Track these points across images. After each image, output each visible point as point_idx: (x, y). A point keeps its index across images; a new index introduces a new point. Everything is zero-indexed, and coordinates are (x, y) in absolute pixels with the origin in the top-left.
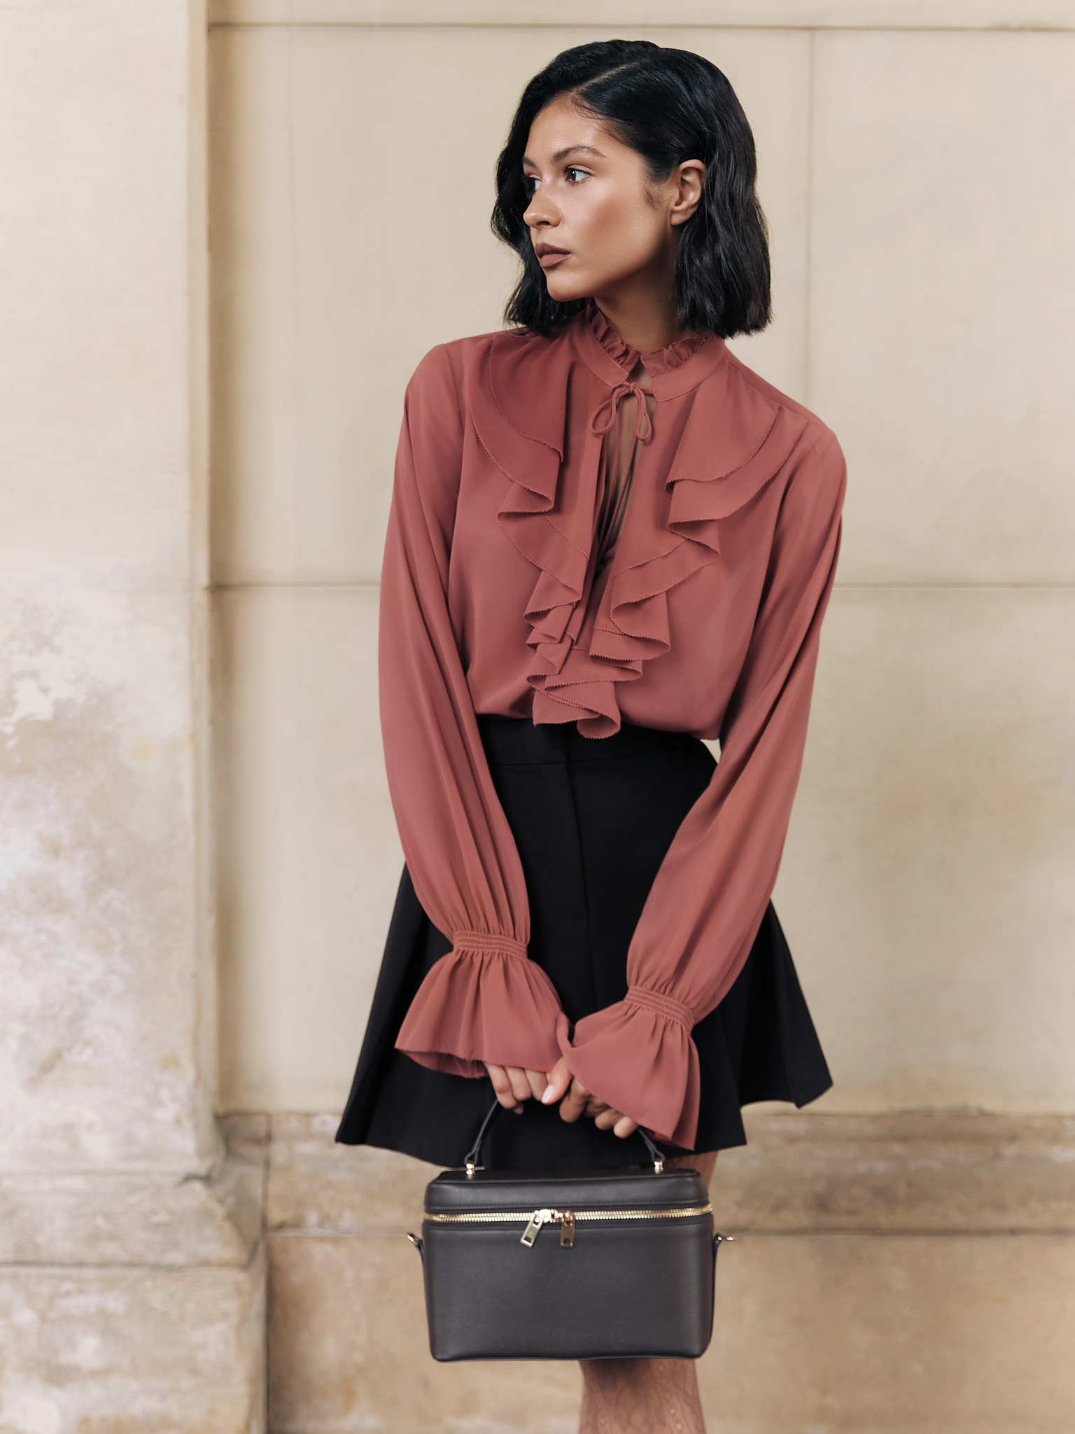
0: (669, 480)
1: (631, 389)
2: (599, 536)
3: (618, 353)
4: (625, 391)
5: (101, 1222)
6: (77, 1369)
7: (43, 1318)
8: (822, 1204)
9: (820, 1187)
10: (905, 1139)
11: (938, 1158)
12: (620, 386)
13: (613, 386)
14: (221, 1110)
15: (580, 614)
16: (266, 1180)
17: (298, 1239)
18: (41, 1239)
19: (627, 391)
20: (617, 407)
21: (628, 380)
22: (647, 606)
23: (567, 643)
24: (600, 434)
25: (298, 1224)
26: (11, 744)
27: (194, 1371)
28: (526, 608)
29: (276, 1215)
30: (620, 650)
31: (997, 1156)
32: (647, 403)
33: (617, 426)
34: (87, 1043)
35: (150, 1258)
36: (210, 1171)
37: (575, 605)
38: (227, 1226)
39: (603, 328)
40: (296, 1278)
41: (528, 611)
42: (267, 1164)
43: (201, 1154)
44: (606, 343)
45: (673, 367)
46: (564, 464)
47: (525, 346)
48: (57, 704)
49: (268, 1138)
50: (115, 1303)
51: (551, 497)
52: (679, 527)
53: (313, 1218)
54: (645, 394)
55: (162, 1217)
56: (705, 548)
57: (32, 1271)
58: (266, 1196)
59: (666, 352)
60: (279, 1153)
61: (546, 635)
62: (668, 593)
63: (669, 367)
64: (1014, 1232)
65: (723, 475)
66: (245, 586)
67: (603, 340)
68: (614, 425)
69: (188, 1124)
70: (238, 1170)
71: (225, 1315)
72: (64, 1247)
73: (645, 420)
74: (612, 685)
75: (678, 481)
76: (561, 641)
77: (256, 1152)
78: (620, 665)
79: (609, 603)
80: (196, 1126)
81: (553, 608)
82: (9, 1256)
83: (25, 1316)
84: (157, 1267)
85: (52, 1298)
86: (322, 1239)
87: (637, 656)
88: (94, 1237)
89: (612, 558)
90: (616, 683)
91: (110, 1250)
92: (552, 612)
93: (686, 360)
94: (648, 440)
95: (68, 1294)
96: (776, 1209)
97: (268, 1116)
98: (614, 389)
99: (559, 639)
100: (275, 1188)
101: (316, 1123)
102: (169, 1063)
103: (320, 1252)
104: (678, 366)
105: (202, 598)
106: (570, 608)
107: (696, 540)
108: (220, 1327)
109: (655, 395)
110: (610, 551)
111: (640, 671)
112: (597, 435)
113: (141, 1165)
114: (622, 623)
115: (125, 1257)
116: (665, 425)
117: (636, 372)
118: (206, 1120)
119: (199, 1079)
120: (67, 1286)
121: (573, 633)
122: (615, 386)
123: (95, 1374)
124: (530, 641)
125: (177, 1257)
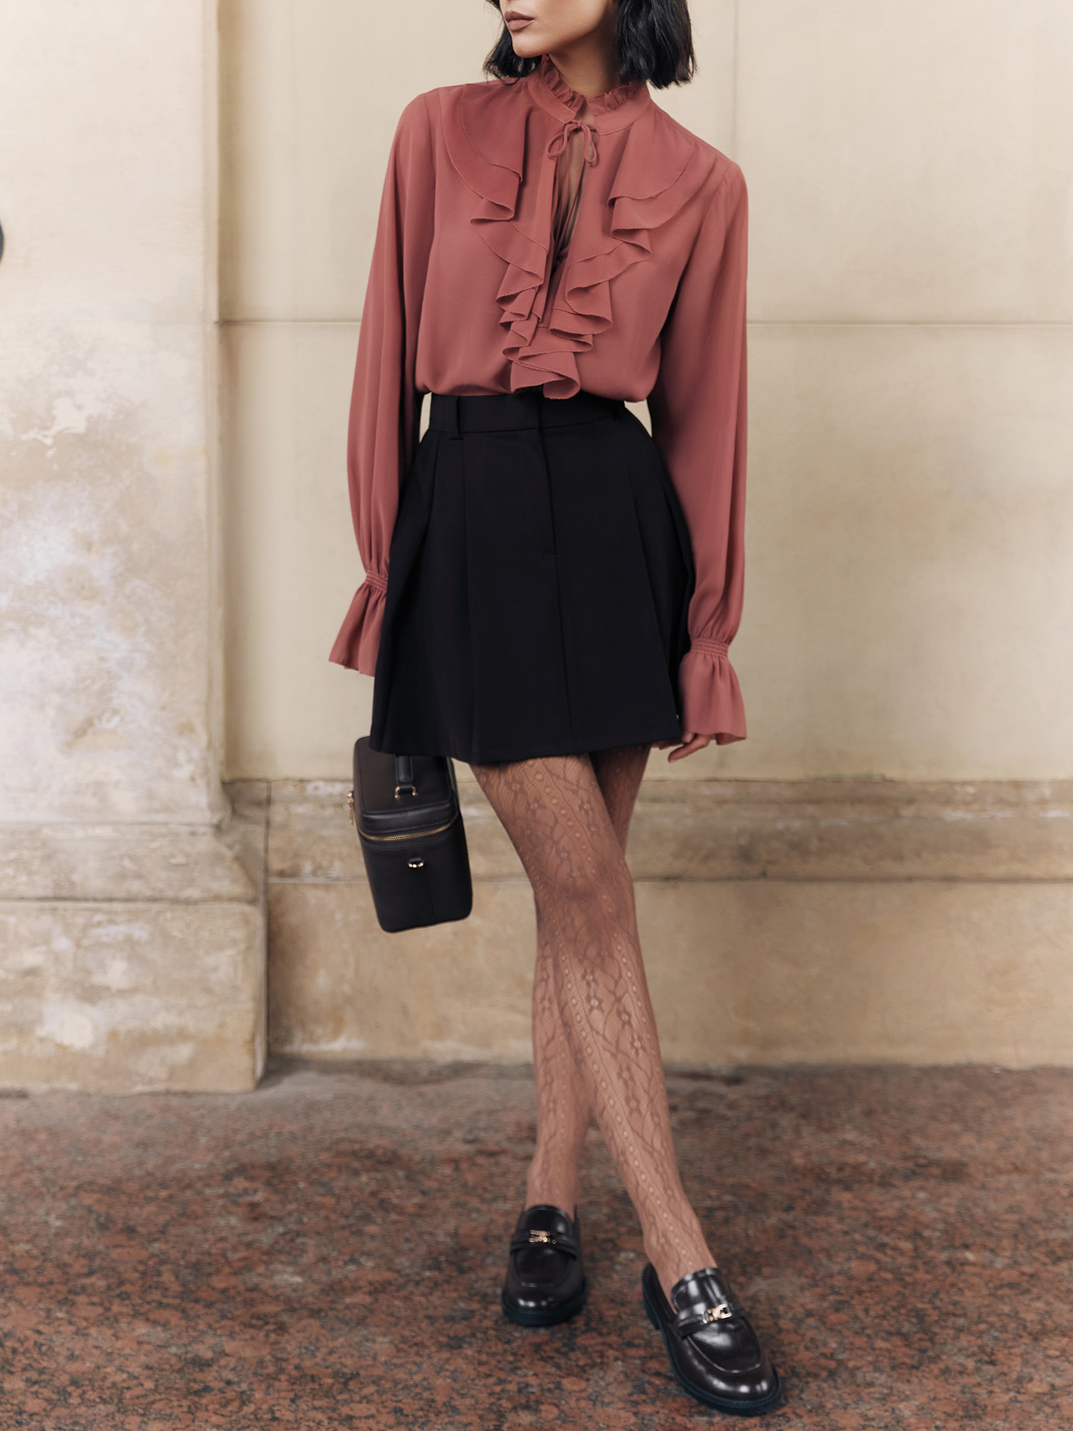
0: (611, 197)
1: (579, 125)
2: (555, 238)
3: (566, 98)
4: (574, 127)
5: (127, 863)
6: (108, 989)
7: (78, 945)
8: (745, 855)
9: (743, 841)
10: (818, 802)
11: (846, 818)
12: (570, 123)
13: (564, 123)
14: (227, 778)
15: (543, 296)
16: (267, 836)
17: (295, 886)
18: (76, 878)
19: (576, 127)
20: (568, 139)
21: (576, 118)
22: (593, 291)
23: (534, 321)
24: (554, 156)
25: (294, 873)
26: (50, 453)
27: (208, 991)
28: (497, 294)
29: (276, 864)
30: (574, 326)
31: (897, 816)
32: (592, 136)
33: (568, 150)
34: (115, 712)
35: (170, 893)
36: (220, 821)
37: (537, 289)
38: (235, 866)
39: (557, 79)
40: (293, 919)
41: (499, 296)
42: (268, 824)
43: (212, 808)
44: (557, 91)
45: (612, 109)
46: (523, 184)
47: (490, 93)
48: (89, 419)
49: (269, 802)
50: (140, 932)
51: (512, 208)
52: (620, 233)
53: (307, 867)
54: (591, 130)
55: (180, 859)
56: (641, 249)
57: (69, 905)
58: (266, 850)
59: (607, 96)
60: (278, 814)
61: (516, 314)
62: (611, 282)
63: (608, 109)
64: (910, 879)
65: (653, 194)
66: (250, 322)
67: (554, 89)
68: (564, 152)
69: (201, 782)
70: (242, 827)
71: (234, 942)
72: (96, 884)
73: (590, 148)
74: (573, 354)
75: (618, 198)
76: (529, 318)
77: (258, 814)
78: (575, 337)
79: (564, 287)
80: (208, 784)
81: (520, 292)
82: (49, 892)
83: (63, 944)
84: (175, 901)
85: (86, 928)
86: (315, 886)
87: (587, 330)
88: (122, 876)
89: (566, 256)
90: (574, 353)
91: (136, 886)
92: (519, 296)
93: (622, 104)
94: (594, 163)
95: (99, 924)
96: (707, 858)
97: (268, 782)
98: (565, 125)
99: (527, 315)
100: (274, 842)
101: (310, 788)
102: (186, 729)
103: (313, 897)
104: (615, 109)
105: (213, 330)
106: (534, 292)
107: (632, 242)
108: (230, 952)
109: (597, 130)
110: (564, 250)
111: (591, 343)
112: (551, 158)
113: (161, 817)
114: (575, 304)
115: (149, 893)
116: (606, 151)
117: (582, 112)
118: (216, 784)
119: (210, 745)
120: (98, 918)
121: (539, 311)
122: (566, 122)
123: (122, 993)
124: (503, 320)
125: (193, 893)
